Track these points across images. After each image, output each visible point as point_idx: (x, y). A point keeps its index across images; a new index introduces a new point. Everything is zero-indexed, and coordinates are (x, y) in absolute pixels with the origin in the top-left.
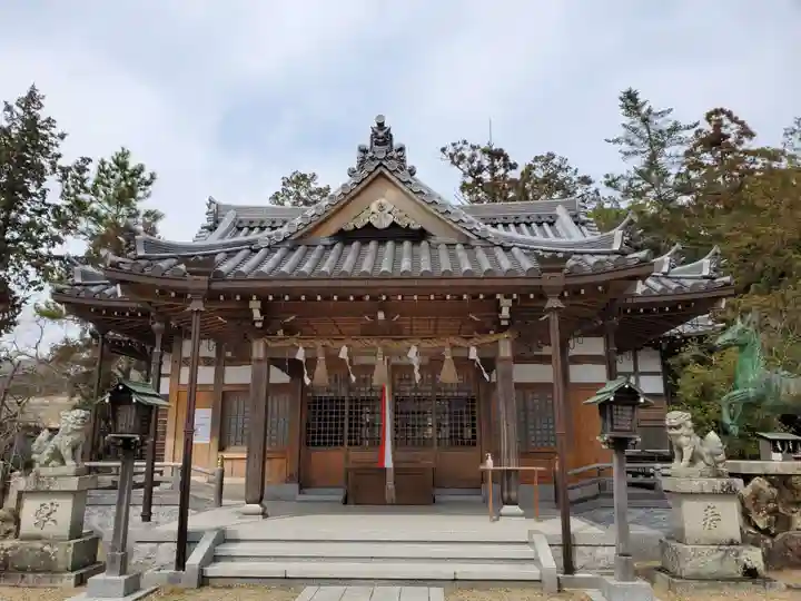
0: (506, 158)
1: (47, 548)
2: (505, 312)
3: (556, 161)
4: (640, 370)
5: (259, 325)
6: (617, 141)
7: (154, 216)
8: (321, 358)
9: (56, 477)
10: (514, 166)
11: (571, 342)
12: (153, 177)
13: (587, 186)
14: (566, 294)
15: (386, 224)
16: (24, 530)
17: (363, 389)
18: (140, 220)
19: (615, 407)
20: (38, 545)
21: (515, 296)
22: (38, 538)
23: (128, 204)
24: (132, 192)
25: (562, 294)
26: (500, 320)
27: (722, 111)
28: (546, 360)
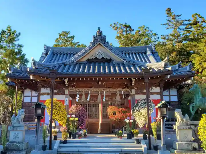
0: (130, 27)
1: (18, 144)
2: (133, 82)
3: (145, 28)
4: (171, 94)
5: (67, 85)
6: (165, 24)
7: (20, 46)
8: (84, 94)
9: (18, 126)
10: (133, 30)
11: (151, 88)
12: (19, 34)
13: (155, 36)
14: (150, 78)
15: (101, 57)
16: (10, 140)
17: (92, 101)
18: (16, 47)
19: (162, 108)
20: (15, 144)
21: (136, 79)
22: (14, 142)
23: (12, 43)
24: (13, 39)
25: (149, 78)
26: (132, 84)
27: (197, 14)
28: (144, 93)
